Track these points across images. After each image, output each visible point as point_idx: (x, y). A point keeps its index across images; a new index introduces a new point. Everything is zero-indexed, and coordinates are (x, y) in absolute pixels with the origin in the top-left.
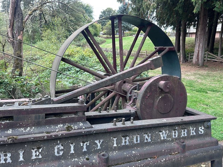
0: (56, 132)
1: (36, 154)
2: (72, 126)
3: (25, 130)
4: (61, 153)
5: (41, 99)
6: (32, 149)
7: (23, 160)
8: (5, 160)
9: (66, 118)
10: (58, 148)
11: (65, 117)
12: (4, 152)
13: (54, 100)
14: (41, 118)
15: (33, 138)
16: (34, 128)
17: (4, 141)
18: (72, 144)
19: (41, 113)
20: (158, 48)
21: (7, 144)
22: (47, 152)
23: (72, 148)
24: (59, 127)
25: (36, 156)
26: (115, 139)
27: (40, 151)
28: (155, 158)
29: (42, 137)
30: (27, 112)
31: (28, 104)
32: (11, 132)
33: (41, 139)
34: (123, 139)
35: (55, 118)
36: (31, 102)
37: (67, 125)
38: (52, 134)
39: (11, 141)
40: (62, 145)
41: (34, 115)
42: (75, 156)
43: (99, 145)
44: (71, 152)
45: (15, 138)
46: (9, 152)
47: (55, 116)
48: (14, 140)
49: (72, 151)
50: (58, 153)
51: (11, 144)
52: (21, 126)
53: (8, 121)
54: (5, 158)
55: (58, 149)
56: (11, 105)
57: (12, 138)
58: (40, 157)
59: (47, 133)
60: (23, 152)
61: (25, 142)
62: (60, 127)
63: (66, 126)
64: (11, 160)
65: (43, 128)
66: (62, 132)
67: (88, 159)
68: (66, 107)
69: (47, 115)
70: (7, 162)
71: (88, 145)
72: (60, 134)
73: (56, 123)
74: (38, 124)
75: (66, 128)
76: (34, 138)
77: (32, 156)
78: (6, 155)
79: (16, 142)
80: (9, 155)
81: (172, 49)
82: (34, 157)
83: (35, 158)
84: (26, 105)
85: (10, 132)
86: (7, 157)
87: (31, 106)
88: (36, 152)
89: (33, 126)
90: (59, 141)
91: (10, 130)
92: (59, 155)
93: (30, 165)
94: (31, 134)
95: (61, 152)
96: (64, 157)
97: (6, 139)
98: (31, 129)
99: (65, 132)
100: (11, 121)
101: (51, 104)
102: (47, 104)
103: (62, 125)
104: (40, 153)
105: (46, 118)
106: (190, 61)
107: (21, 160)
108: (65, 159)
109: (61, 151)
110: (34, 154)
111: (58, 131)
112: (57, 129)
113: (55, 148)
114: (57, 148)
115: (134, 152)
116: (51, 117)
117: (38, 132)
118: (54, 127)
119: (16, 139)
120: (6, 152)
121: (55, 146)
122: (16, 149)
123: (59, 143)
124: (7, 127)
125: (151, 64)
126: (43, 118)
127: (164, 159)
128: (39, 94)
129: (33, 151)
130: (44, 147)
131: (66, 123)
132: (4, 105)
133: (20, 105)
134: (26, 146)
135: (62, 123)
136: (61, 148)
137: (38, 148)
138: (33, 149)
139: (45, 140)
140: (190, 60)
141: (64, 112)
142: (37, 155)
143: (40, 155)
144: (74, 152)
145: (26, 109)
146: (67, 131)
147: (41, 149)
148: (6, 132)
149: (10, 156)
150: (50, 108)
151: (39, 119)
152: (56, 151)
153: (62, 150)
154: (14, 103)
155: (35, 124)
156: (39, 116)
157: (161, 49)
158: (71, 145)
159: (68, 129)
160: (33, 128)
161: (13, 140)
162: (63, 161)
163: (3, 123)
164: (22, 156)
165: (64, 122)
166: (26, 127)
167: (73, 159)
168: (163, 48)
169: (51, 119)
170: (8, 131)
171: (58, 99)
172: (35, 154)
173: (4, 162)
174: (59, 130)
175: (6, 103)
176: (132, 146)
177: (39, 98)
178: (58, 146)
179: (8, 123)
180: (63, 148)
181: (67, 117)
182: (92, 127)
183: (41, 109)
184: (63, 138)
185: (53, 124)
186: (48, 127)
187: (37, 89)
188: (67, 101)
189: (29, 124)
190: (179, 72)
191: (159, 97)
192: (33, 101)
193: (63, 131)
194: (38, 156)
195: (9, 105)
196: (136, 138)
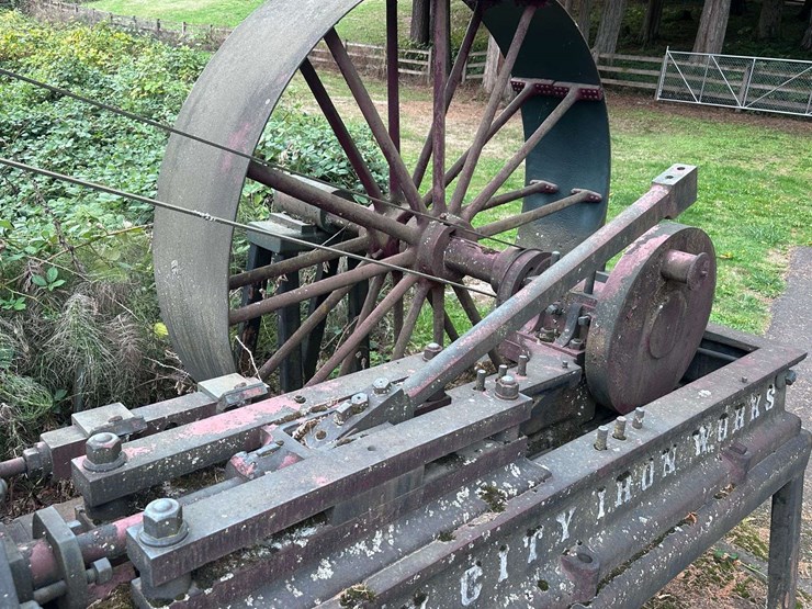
0: (463, 523)
2: (495, 484)
4: (477, 592)
9: (478, 461)
10: (469, 579)
14: (413, 483)
15: (418, 573)
16: (395, 530)
18: (503, 549)
19: (415, 465)
20: (528, 84)
22: (441, 602)
23: (504, 563)
24: (461, 501)
26: (601, 495)
27: (423, 607)
28: (692, 520)
29: (443, 560)
30: (377, 474)
32: (330, 573)
34: (619, 485)
35: (445, 470)
37: (480, 486)
40: (479, 564)
41: (393, 482)
42: (509, 588)
43: (565, 527)
44: (501, 579)
47: (440, 462)
49: (504, 575)
50: (469, 594)
52: (356, 536)
55: (469, 582)
59: (443, 536)
62: (467, 500)
63: (480, 490)
65: (419, 521)
66: (483, 519)
67: (542, 585)
71: (540, 537)
72: (485, 530)
73: (452, 488)
74: (403, 510)
75: (484, 497)
81: (593, 94)
85: (326, 570)
89: (390, 522)
91: (323, 562)
92: (472, 599)
95: (475, 589)
96: (483, 602)
98: (387, 538)
99: (490, 515)
102: (393, 415)
103: (467, 490)
106: (466, 80)
109: (476, 585)
111: (470, 519)
112: (461, 511)
113: (462, 579)
114: (467, 577)
115: (644, 520)
118: (446, 505)
121: (462, 574)
123: (472, 561)
124: (314, 556)
125: (669, 200)
126: (418, 480)
127: (711, 518)
130: (431, 593)
131: (476, 479)
135: (466, 484)
136: (475, 576)
137: (419, 600)
139: (448, 568)
140: (468, 77)
144: (507, 577)
145: (373, 467)
146: (494, 509)
147: (427, 599)
148: (314, 577)
151: (408, 489)
152: (464, 588)
153: (480, 579)
155: (395, 513)
156: (409, 479)
157: (545, 89)
158: (500, 555)
159: (493, 500)
160: (392, 528)
165: (469, 477)
166: (369, 533)
167: (505, 599)
168: (551, 87)
169: (440, 479)
170: (320, 568)
171: (419, 388)
174: (469, 512)
176: (635, 501)
178: (470, 571)
179: (316, 538)
180: (481, 574)
181: (478, 455)
182: (549, 475)
185: (443, 496)
186: (432, 513)
187: (53, 273)
189: (379, 521)
191: (657, 307)
192: (343, 415)
193: (482, 513)
196: (644, 476)
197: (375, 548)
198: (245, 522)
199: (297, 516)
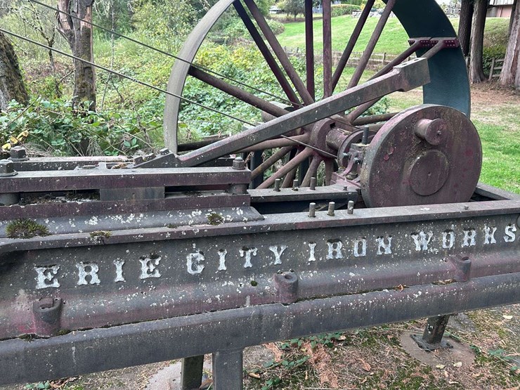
0: (188, 225)
1: (149, 270)
2: (221, 214)
3: (125, 220)
4: (200, 269)
5: (153, 156)
6: (141, 258)
7: (122, 279)
8: (88, 278)
9: (209, 198)
10: (194, 259)
11: (205, 195)
12: (84, 263)
13: (182, 159)
14: (156, 195)
15: (142, 235)
16: (144, 217)
17: (83, 240)
18: (221, 251)
19: (157, 184)
20: (417, 40)
21: (88, 247)
22: (171, 265)
23: (222, 260)
24: (194, 216)
25: (149, 272)
26: (312, 246)
27: (157, 262)
28: (400, 289)
29: (161, 233)
30: (128, 181)
31: (128, 166)
32: (96, 223)
33: (158, 239)
34: (330, 246)
35: (185, 196)
36: (134, 163)
37: (210, 212)
38: (180, 228)
39: (98, 240)
40: (201, 253)
41: (141, 190)
42: (228, 277)
43: (278, 256)
44: (220, 269)
45: (106, 235)
46: (94, 263)
47: (185, 194)
48: (105, 239)
49: (222, 267)
50: (194, 268)
51: (97, 246)
52: (115, 212)
53: (88, 200)
54: (86, 274)
55: (193, 261)
56: (91, 168)
57: (99, 234)
58: (157, 275)
59: (171, 226)
60: (123, 263)
61: (127, 244)
62: (197, 216)
63: (209, 214)
64: (99, 278)
65: (162, 217)
66: (201, 226)
67: (254, 284)
68: (208, 173)
69: (170, 190)
70: (92, 282)
71: (255, 254)
72: (197, 228)
73: (188, 207)
74: (151, 208)
75: (209, 217)
76: (145, 235)
77: (140, 272)
78: (87, 269)
79: (107, 241)
80: (95, 269)
81: (452, 43)
82: (144, 275)
83: (147, 276)
84: (124, 167)
85: (94, 221)
86: (91, 273)
87: (134, 170)
88: (148, 264)
89: (141, 212)
90: (194, 245)
91: (94, 218)
92: (196, 272)
93: (137, 291)
94: (139, 228)
95: (199, 267)
96: (205, 277)
97: (87, 235)
98: (137, 218)
99: (207, 225)
100: (94, 201)
101: (175, 167)
102: (168, 166)
103: (200, 212)
104: (157, 267)
105: (166, 195)
106: (492, 78)
107: (118, 280)
108: (209, 282)
109: (200, 264)
110: (144, 268)
111: (193, 224)
112: (190, 219)
113: (188, 257)
114: (191, 257)
115: (352, 274)
116: (177, 195)
117: (151, 224)
118: (183, 215)
119: (107, 237)
120: (87, 263)
121: (188, 254)
122: (108, 257)
123: (196, 249)
124: (88, 212)
125: (400, 77)
126: (160, 194)
127: (420, 293)
128: (140, 151)
129: (144, 263)
130: (164, 256)
131: (208, 208)
132: (77, 167)
133: (109, 168)
134: (127, 251)
135: (200, 208)
136: (198, 259)
137: (154, 257)
138: (143, 259)
139: (166, 241)
140: (494, 76)
141: (204, 184)
142: (152, 271)
143: (157, 271)
144: (225, 269)
145: (124, 175)
146: (211, 224)
147: (160, 259)
148: (86, 222)
149: (97, 271)
150: (175, 175)
151: (153, 197)
152: (189, 264)
153: (202, 262)
154: (96, 163)
155: (144, 208)
156: (153, 192)
157: (426, 43)
158: (219, 253)
159: (213, 220)
160: (142, 215)
161: (102, 238)
162: (204, 286)
163: (79, 203)
164: (121, 272)
165: (204, 206)
166: (126, 213)
167: (224, 283)
168: (429, 41)
169: (178, 199)
170: (91, 220)
171: (188, 158)
172: (147, 269)
173: (85, 283)
174: (194, 220)
175: (81, 164)
176: (349, 262)
177: (151, 154)
178: (194, 255)
179: (89, 203)
180: (203, 259)
181: (211, 195)
182: (264, 219)
183: (157, 175)
184: (203, 237)
185: (182, 210)
186: (171, 216)
187: (134, 141)
188: (208, 161)
189: (132, 208)
190: (467, 102)
191: (416, 158)
192: (136, 160)
193: (203, 224)
194: (154, 272)
195: (88, 168)
196: (359, 246)
197: (127, 221)
198: (41, 178)
199: (74, 186)
